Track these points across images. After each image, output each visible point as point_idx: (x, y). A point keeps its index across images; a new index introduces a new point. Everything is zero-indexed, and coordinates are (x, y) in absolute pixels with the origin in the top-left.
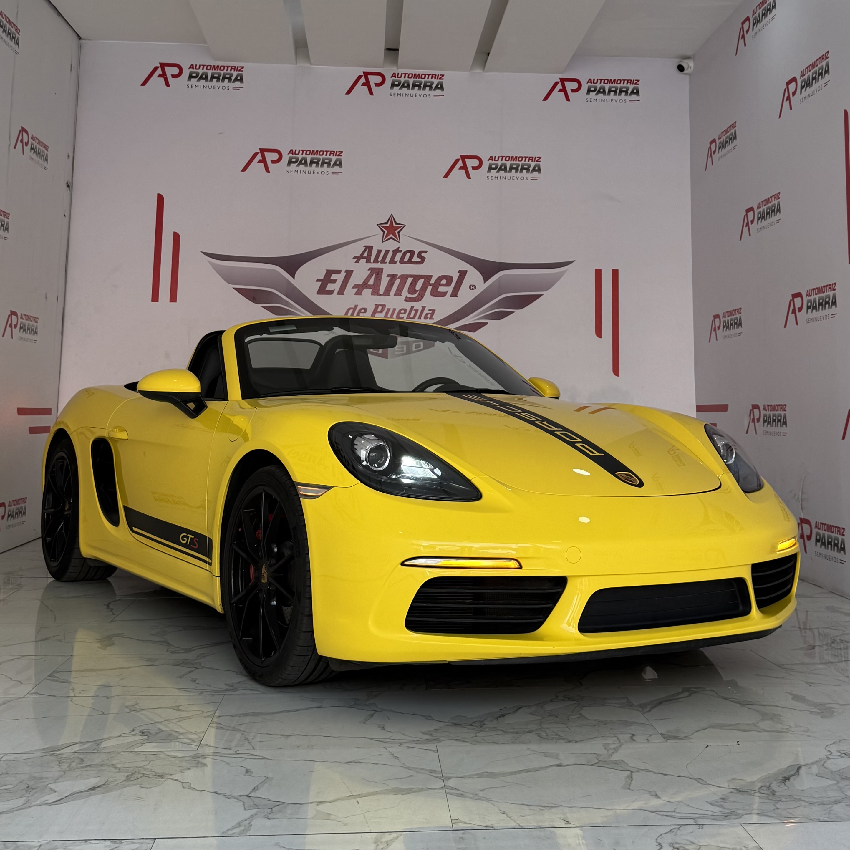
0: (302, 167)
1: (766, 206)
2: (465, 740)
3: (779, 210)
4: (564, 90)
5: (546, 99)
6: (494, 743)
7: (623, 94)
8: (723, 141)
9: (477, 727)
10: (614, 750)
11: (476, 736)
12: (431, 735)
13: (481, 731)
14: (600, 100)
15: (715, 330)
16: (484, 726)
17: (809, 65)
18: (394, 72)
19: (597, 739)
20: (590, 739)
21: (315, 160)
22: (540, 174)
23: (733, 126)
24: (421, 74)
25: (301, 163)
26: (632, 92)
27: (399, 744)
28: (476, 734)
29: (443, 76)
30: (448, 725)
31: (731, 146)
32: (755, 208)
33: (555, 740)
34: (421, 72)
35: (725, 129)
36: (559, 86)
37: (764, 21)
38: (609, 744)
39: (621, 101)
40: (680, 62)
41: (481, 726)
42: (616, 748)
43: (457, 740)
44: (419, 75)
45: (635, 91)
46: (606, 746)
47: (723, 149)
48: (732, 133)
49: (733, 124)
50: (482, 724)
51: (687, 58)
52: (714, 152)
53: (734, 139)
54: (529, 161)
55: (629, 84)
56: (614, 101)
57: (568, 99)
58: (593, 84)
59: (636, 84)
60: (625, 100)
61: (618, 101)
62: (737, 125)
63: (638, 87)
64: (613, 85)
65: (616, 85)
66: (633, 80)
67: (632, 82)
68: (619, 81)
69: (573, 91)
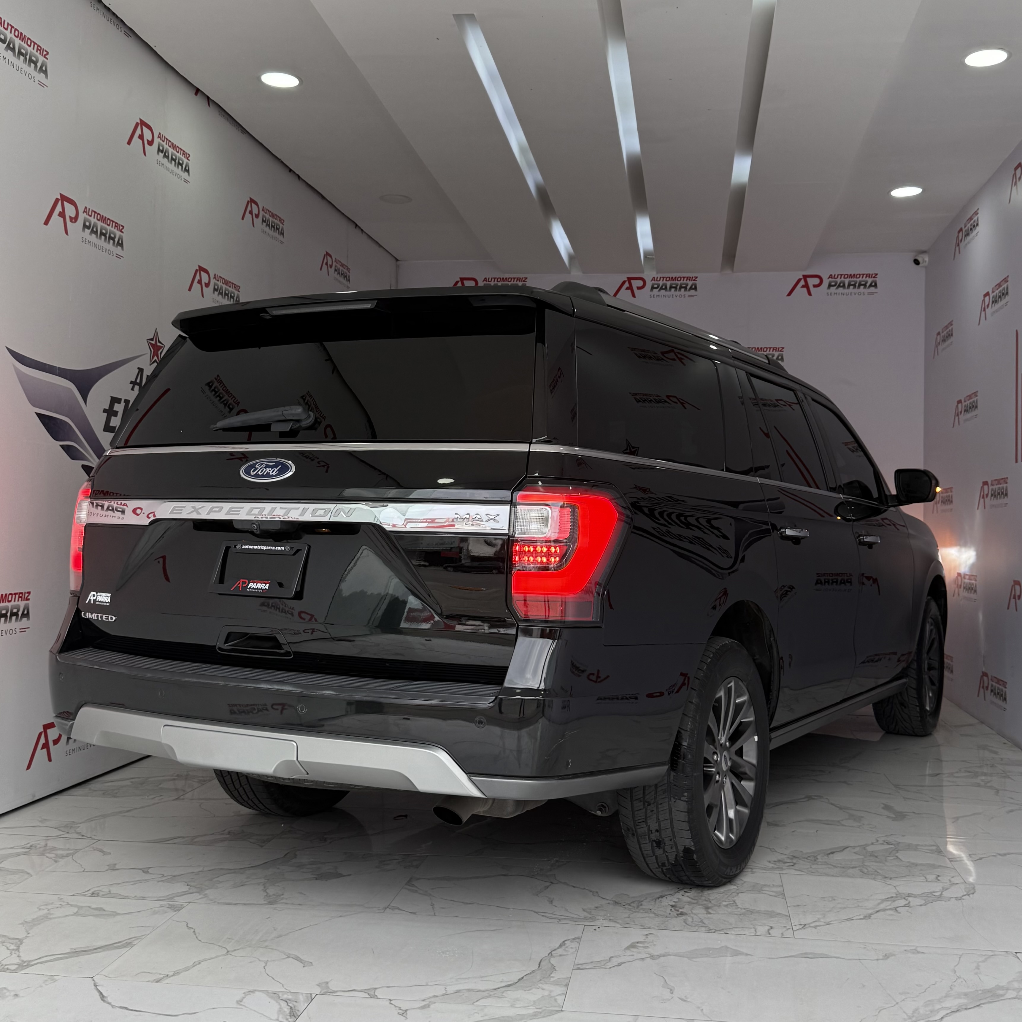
1: (970, 401)
3: (977, 407)
4: (806, 286)
5: (789, 294)
7: (862, 287)
8: (945, 336)
14: (840, 294)
17: (996, 284)
18: (654, 276)
23: (951, 324)
24: (677, 277)
26: (871, 285)
29: (696, 277)
31: (950, 341)
32: (963, 401)
34: (677, 275)
36: (802, 283)
37: (972, 235)
39: (859, 294)
40: (916, 256)
44: (675, 278)
45: (873, 284)
47: (944, 343)
48: (950, 330)
49: (951, 322)
51: (924, 252)
54: (773, 351)
55: (868, 277)
56: (853, 294)
57: (810, 294)
58: (833, 280)
59: (874, 277)
60: (863, 293)
61: (857, 294)
62: (953, 323)
63: (876, 280)
64: (853, 279)
65: (855, 279)
66: (872, 275)
67: (871, 276)
68: (858, 276)
69: (815, 286)
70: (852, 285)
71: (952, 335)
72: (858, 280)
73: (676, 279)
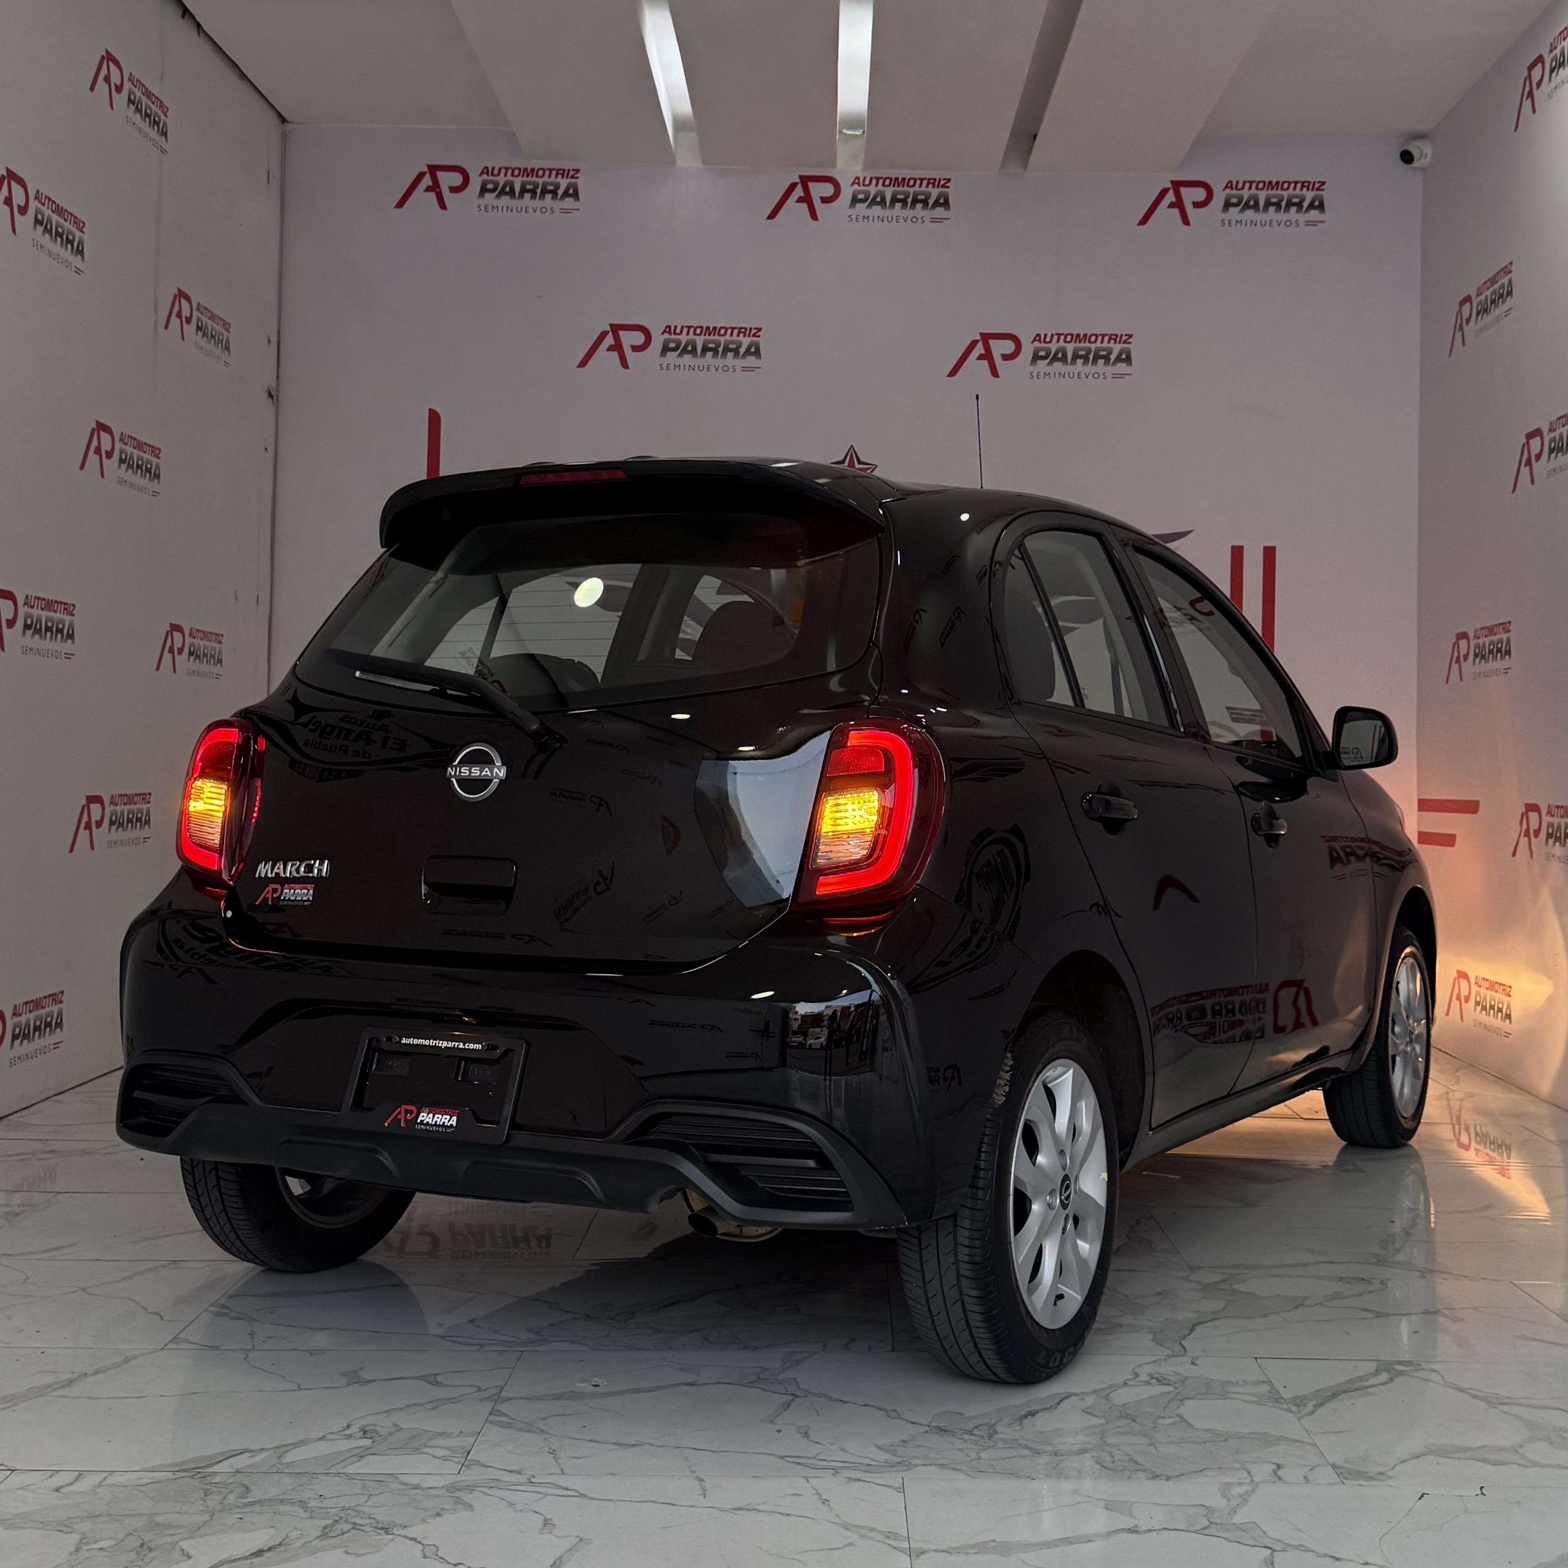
0: (688, 359)
2: (959, 1467)
4: (1178, 204)
5: (1144, 221)
6: (1011, 1474)
7: (1293, 209)
8: (1486, 300)
9: (982, 1437)
10: (1240, 1500)
11: (979, 1458)
12: (894, 1453)
13: (989, 1447)
14: (1249, 223)
15: (1458, 661)
16: (996, 1437)
18: (858, 175)
19: (1208, 1473)
20: (1196, 1472)
21: (711, 346)
22: (1130, 367)
23: (1506, 270)
24: (908, 177)
25: (685, 351)
26: (1311, 206)
27: (833, 1471)
28: (978, 1453)
29: (948, 181)
30: (927, 1432)
31: (1502, 308)
32: (1545, 431)
33: (1127, 1473)
34: (907, 174)
35: (1489, 276)
36: (1170, 197)
38: (1230, 1485)
39: (1288, 224)
40: (1406, 144)
41: (990, 1437)
42: (1245, 1494)
43: (942, 1465)
44: (904, 179)
45: (1317, 203)
46: (1225, 1490)
47: (1485, 315)
48: (1504, 284)
49: (1506, 267)
50: (991, 1431)
51: (1420, 136)
52: (1468, 321)
53: (1507, 296)
54: (1109, 342)
55: (1305, 189)
56: (1275, 224)
57: (1186, 221)
58: (1234, 192)
59: (1318, 189)
60: (1296, 221)
61: (1283, 223)
62: (1513, 268)
63: (1322, 196)
64: (1274, 192)
65: (1279, 192)
66: (1314, 183)
67: (1311, 186)
68: (1286, 186)
69: (1197, 205)
70: (1274, 204)
71: (1510, 293)
72: (1285, 194)
73: (902, 182)
